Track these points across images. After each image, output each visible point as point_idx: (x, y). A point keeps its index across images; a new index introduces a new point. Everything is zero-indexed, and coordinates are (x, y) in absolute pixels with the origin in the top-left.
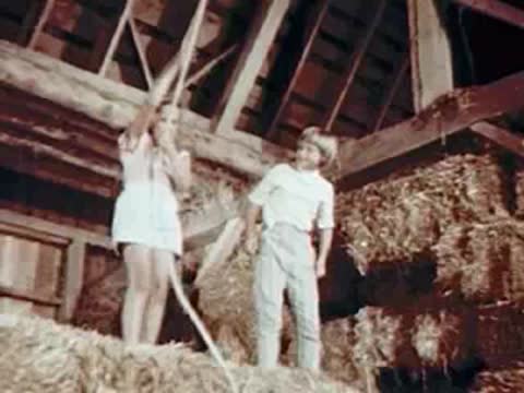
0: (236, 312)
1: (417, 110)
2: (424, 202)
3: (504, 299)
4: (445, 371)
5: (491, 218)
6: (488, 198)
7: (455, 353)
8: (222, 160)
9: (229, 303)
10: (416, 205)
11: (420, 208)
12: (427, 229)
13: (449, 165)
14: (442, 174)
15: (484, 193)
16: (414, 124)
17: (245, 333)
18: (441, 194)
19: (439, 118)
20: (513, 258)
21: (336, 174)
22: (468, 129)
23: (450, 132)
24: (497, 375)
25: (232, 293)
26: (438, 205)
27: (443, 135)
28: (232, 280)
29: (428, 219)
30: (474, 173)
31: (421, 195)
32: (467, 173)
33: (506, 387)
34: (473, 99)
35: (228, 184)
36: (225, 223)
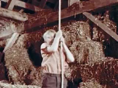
0: (15, 62)
1: (69, 6)
2: (69, 34)
3: (87, 63)
4: (73, 81)
5: (86, 40)
6: (86, 35)
7: (75, 77)
8: (11, 17)
9: (13, 59)
10: (67, 35)
11: (68, 36)
12: (69, 42)
13: (76, 24)
14: (74, 27)
15: (84, 33)
16: (67, 10)
17: (18, 69)
18: (73, 32)
19: (74, 9)
20: (90, 53)
21: (45, 23)
22: (82, 14)
23: (77, 14)
24: (85, 83)
25: (14, 56)
26: (72, 36)
27: (75, 14)
28: (15, 52)
29: (70, 39)
30: (82, 28)
31: (68, 32)
32: (80, 27)
33: (87, 87)
34: (84, 5)
35: (13, 23)
36: (13, 34)
